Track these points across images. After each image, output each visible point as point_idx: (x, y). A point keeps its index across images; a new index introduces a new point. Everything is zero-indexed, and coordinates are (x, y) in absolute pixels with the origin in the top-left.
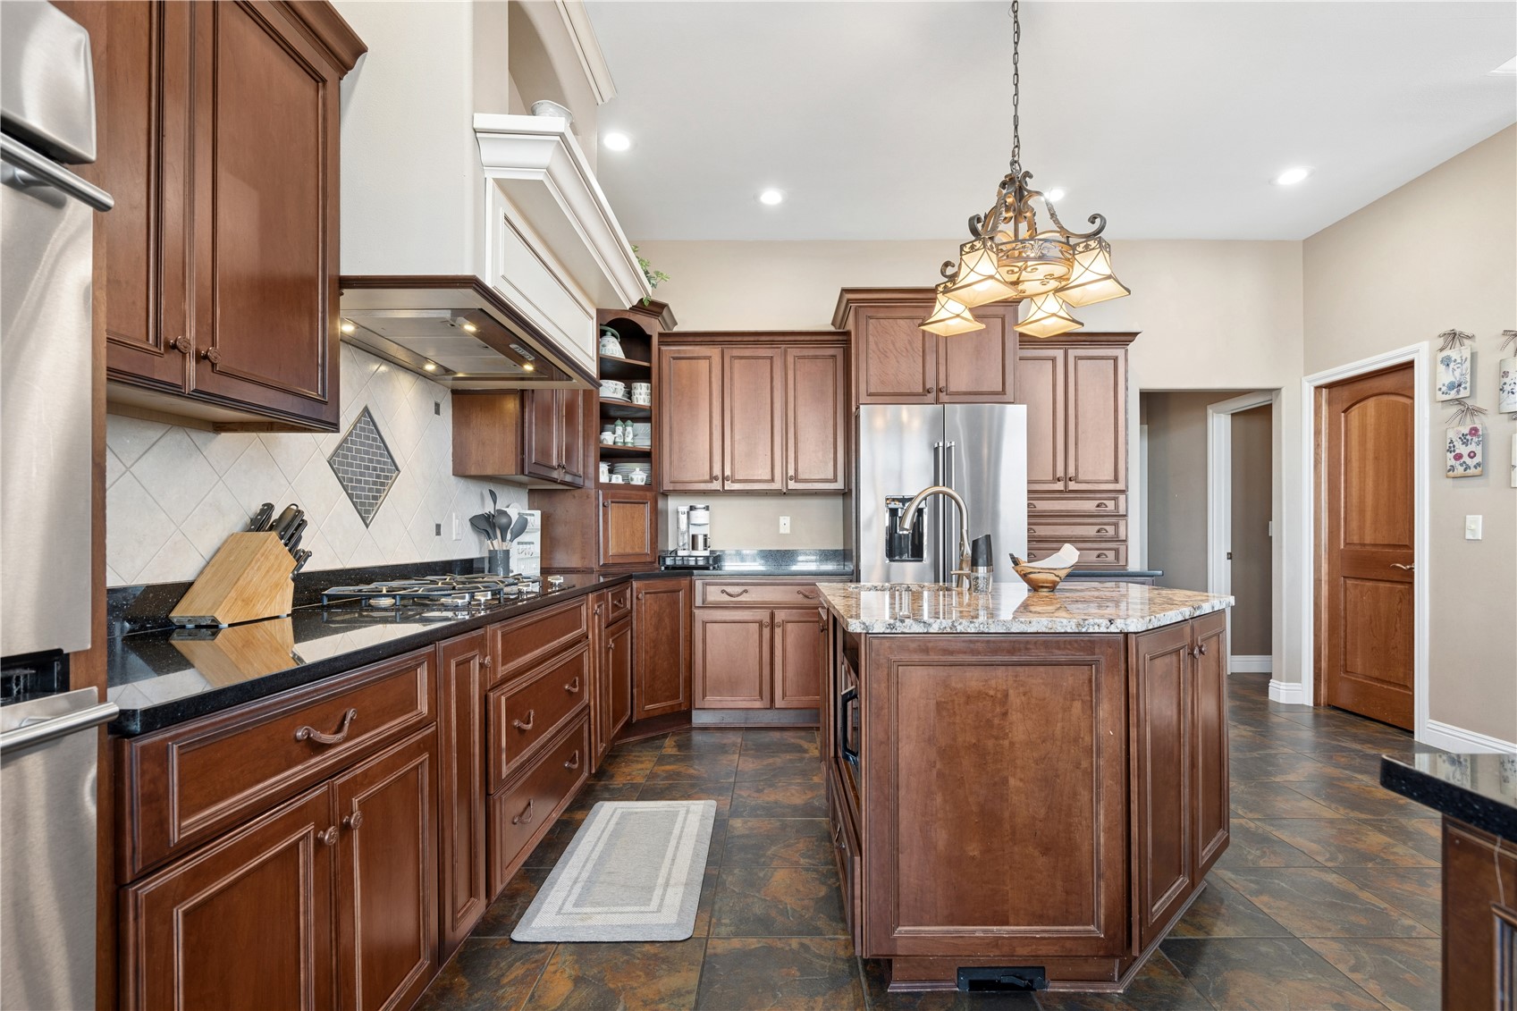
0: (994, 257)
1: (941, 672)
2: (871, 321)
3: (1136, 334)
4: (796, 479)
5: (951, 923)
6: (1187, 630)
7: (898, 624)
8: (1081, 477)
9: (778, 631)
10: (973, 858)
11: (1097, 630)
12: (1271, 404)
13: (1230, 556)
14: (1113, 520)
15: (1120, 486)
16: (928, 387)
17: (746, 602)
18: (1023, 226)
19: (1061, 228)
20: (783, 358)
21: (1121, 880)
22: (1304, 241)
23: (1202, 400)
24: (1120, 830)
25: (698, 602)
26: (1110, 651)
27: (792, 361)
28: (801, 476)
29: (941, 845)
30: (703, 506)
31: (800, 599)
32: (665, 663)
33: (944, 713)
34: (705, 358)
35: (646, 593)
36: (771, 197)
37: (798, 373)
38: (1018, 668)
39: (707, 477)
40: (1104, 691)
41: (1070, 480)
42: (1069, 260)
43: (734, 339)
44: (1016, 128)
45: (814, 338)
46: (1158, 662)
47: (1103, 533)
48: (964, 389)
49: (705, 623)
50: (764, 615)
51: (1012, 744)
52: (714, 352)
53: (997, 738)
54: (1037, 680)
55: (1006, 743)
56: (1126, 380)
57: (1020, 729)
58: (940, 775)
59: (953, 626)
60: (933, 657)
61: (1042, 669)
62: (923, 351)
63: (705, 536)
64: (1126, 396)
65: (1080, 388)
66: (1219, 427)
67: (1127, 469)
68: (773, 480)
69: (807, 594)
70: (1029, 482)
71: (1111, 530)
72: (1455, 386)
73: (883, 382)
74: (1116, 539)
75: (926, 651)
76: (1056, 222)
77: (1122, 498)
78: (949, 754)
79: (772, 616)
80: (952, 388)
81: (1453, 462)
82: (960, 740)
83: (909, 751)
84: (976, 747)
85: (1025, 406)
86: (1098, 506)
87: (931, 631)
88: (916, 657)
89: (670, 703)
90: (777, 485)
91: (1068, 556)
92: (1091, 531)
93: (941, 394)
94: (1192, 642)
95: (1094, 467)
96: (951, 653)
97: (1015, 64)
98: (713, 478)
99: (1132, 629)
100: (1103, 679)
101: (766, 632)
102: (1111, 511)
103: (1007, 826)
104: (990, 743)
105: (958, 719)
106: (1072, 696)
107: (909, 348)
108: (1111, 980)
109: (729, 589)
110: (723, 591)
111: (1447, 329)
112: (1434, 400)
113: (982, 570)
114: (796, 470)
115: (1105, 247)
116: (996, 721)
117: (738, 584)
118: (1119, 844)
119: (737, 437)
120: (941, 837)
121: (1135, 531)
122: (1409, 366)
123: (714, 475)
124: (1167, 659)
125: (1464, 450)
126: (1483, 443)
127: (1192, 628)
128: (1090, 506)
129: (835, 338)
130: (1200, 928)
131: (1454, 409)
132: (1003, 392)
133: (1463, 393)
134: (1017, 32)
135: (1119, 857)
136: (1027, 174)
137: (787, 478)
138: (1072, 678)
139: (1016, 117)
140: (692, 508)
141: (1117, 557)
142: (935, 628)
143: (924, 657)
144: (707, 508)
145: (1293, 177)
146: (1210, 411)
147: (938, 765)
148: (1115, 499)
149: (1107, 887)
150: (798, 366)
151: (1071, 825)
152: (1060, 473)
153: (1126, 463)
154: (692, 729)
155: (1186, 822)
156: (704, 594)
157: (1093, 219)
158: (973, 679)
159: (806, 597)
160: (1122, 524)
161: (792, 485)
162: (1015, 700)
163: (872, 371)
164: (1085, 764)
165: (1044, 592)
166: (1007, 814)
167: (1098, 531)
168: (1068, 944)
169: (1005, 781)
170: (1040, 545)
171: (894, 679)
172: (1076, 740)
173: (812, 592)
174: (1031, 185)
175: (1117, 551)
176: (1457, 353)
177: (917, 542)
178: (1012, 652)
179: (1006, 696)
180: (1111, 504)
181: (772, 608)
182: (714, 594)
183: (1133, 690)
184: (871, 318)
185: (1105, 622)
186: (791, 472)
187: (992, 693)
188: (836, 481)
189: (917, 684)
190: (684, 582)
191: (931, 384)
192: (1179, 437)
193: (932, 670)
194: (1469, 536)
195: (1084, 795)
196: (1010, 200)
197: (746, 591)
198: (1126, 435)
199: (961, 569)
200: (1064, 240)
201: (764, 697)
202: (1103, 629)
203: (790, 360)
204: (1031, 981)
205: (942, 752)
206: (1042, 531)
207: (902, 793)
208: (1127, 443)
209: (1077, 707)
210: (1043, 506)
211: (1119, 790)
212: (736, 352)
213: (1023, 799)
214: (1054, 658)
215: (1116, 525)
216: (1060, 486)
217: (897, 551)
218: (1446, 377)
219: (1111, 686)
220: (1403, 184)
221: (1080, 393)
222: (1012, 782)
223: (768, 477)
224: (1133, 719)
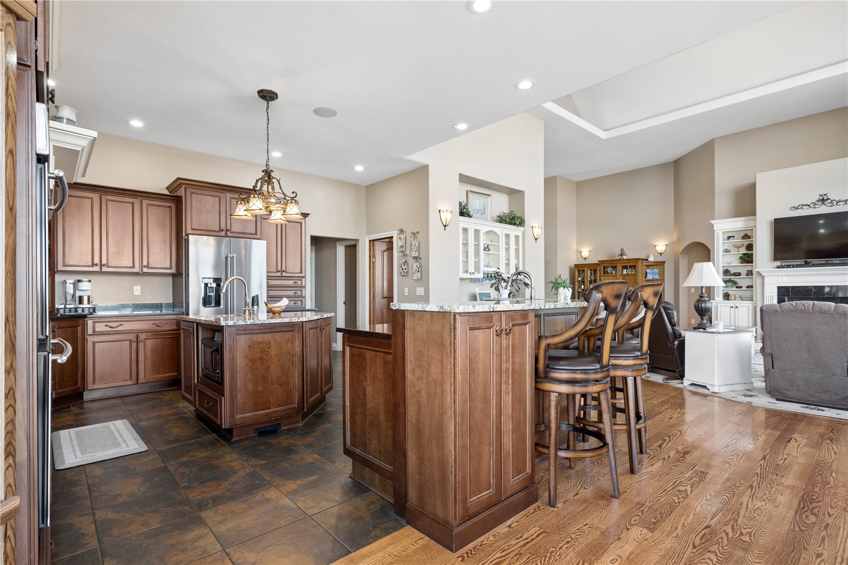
0: (261, 200)
1: (250, 336)
2: (193, 195)
3: (309, 214)
4: (148, 267)
5: (253, 412)
6: (320, 322)
7: (237, 322)
8: (288, 271)
9: (141, 345)
10: (260, 391)
11: (295, 321)
12: (356, 245)
13: (345, 303)
14: (300, 289)
15: (303, 275)
16: (222, 228)
17: (121, 331)
18: (270, 187)
19: (283, 193)
20: (140, 204)
21: (301, 391)
22: (366, 186)
23: (334, 241)
24: (301, 376)
25: (90, 331)
26: (298, 327)
27: (146, 206)
28: (151, 265)
29: (250, 389)
30: (87, 280)
31: (154, 328)
32: (70, 366)
33: (251, 349)
34: (88, 198)
35: (58, 328)
36: (137, 123)
37: (149, 213)
38: (273, 334)
39: (91, 264)
40: (297, 338)
41: (283, 272)
42: (285, 204)
43: (109, 190)
44: (268, 153)
45: (159, 196)
46: (311, 331)
47: (296, 294)
48: (238, 231)
49: (94, 343)
50: (132, 337)
51: (271, 356)
52: (96, 197)
53: (267, 355)
54: (278, 336)
55: (269, 356)
56: (305, 232)
57: (274, 351)
58: (250, 367)
59: (254, 322)
60: (248, 332)
61: (280, 333)
62: (220, 212)
63: (89, 296)
64: (305, 239)
65: (287, 233)
66: (341, 251)
67: (305, 268)
68: (133, 267)
69: (158, 324)
70: (267, 272)
71: (299, 293)
72: (402, 247)
73: (199, 224)
74: (301, 296)
75: (245, 330)
76: (282, 190)
77: (303, 279)
78: (252, 361)
79: (137, 337)
80: (233, 230)
81: (401, 271)
82: (256, 356)
83: (240, 362)
84: (261, 358)
85: (266, 241)
86: (294, 283)
87: (247, 324)
88: (242, 332)
89: (72, 388)
90: (136, 270)
91: (285, 302)
92: (291, 293)
93: (228, 232)
94: (321, 326)
95: (292, 266)
96: (253, 330)
97: (268, 131)
98: (93, 265)
99: (304, 320)
100: (296, 335)
101: (134, 345)
102: (299, 285)
103: (270, 380)
104: (265, 356)
105: (255, 350)
106: (288, 341)
107: (212, 209)
108: (299, 422)
109: (110, 324)
110: (106, 326)
111: (400, 228)
112: (398, 251)
113: (256, 307)
114: (148, 262)
115: (297, 202)
116: (267, 350)
117: (116, 321)
118: (301, 380)
119: (110, 243)
120: (250, 387)
121: (309, 293)
122: (392, 237)
123: (95, 263)
124: (314, 330)
125: (404, 267)
126: (407, 265)
127: (321, 322)
128: (291, 283)
129: (171, 198)
130: (324, 410)
131: (402, 254)
132: (256, 234)
133: (404, 249)
134: (268, 120)
135: (301, 384)
136: (271, 171)
137: (142, 266)
138: (287, 335)
139: (268, 149)
140: (79, 281)
141: (302, 304)
142: (248, 323)
143: (245, 332)
144: (90, 281)
145: (359, 168)
146: (337, 244)
147: (249, 365)
148: (301, 280)
149: (298, 393)
150: (149, 209)
151: (288, 377)
152: (279, 269)
153: (305, 266)
154: (84, 402)
155: (319, 378)
156: (94, 328)
157: (293, 193)
158: (259, 338)
159: (157, 326)
160: (303, 290)
161: (145, 270)
162: (273, 343)
163: (194, 218)
164: (292, 359)
165: (277, 315)
166: (270, 377)
167: (295, 293)
168: (288, 411)
169: (269, 367)
170: (271, 298)
171: (235, 340)
172: (289, 353)
173: (161, 323)
174: (273, 174)
175: (302, 301)
176: (402, 236)
177: (217, 299)
178: (271, 329)
179: (270, 342)
180: (299, 282)
181: (137, 333)
182: (100, 327)
183: (304, 337)
184: (193, 193)
185: (297, 319)
186: (145, 263)
187: (265, 341)
188: (171, 269)
189: (243, 341)
190: (81, 321)
191: (223, 227)
192: (326, 253)
193: (247, 336)
194: (405, 295)
195: (292, 368)
196: (266, 179)
197: (121, 325)
198: (305, 254)
199: (245, 307)
200: (284, 197)
201: (133, 378)
202: (296, 321)
203: (144, 205)
204: (276, 428)
205: (250, 360)
206: (272, 293)
207: (238, 374)
208: (305, 258)
209: (289, 344)
210: (272, 282)
211: (300, 365)
212: (109, 198)
213: (274, 372)
214: (283, 330)
215: (301, 291)
216: (279, 274)
217: (208, 303)
218: (400, 244)
219: (298, 336)
220: (390, 177)
221: (287, 235)
222: (271, 367)
223: (131, 265)
224: (304, 346)
